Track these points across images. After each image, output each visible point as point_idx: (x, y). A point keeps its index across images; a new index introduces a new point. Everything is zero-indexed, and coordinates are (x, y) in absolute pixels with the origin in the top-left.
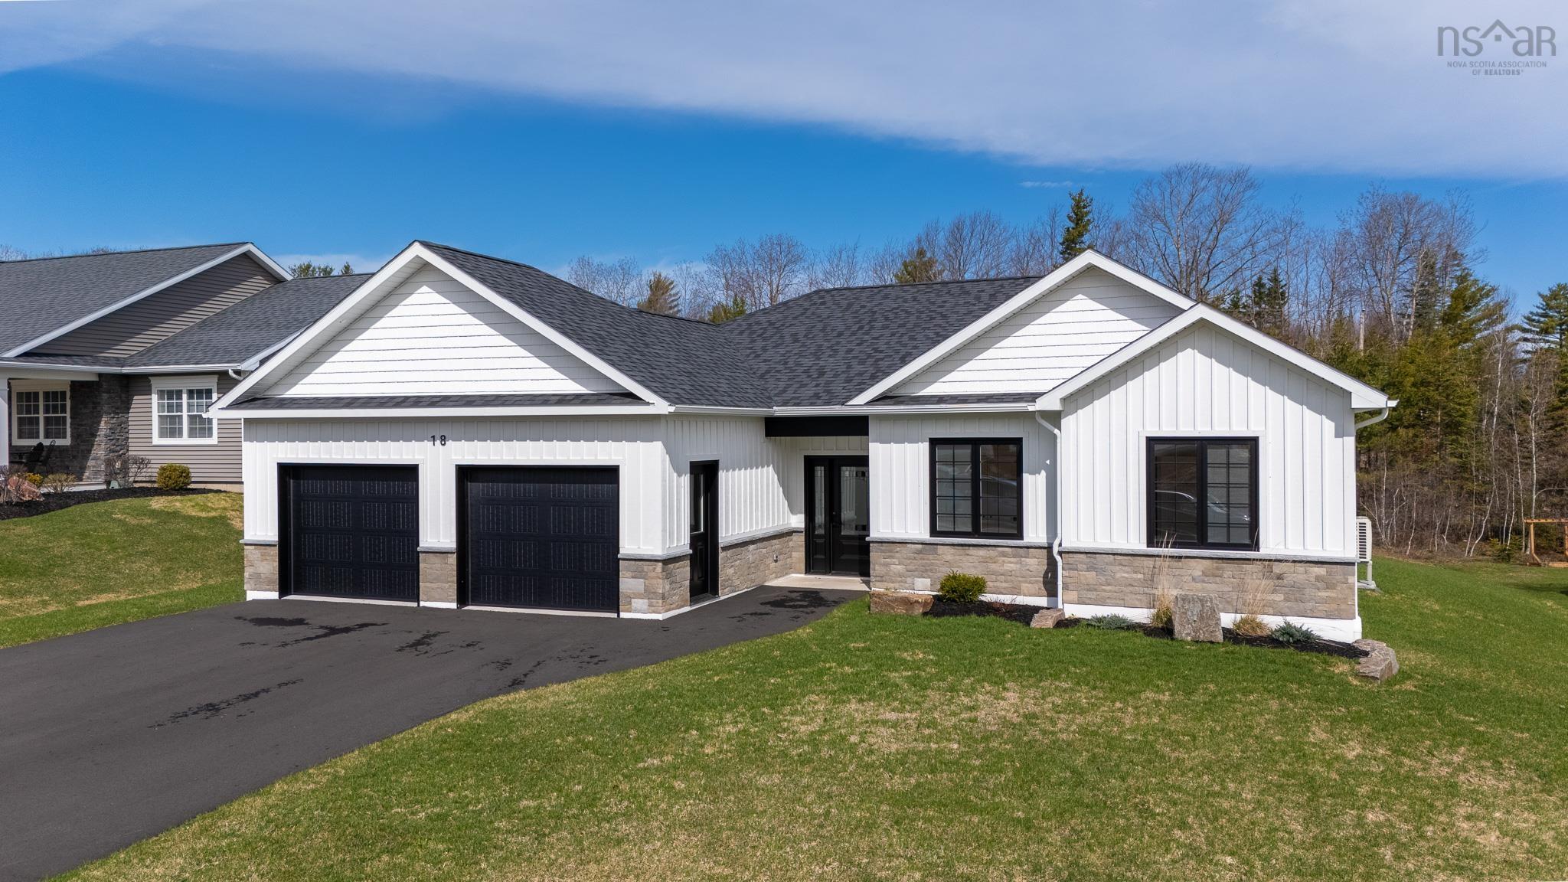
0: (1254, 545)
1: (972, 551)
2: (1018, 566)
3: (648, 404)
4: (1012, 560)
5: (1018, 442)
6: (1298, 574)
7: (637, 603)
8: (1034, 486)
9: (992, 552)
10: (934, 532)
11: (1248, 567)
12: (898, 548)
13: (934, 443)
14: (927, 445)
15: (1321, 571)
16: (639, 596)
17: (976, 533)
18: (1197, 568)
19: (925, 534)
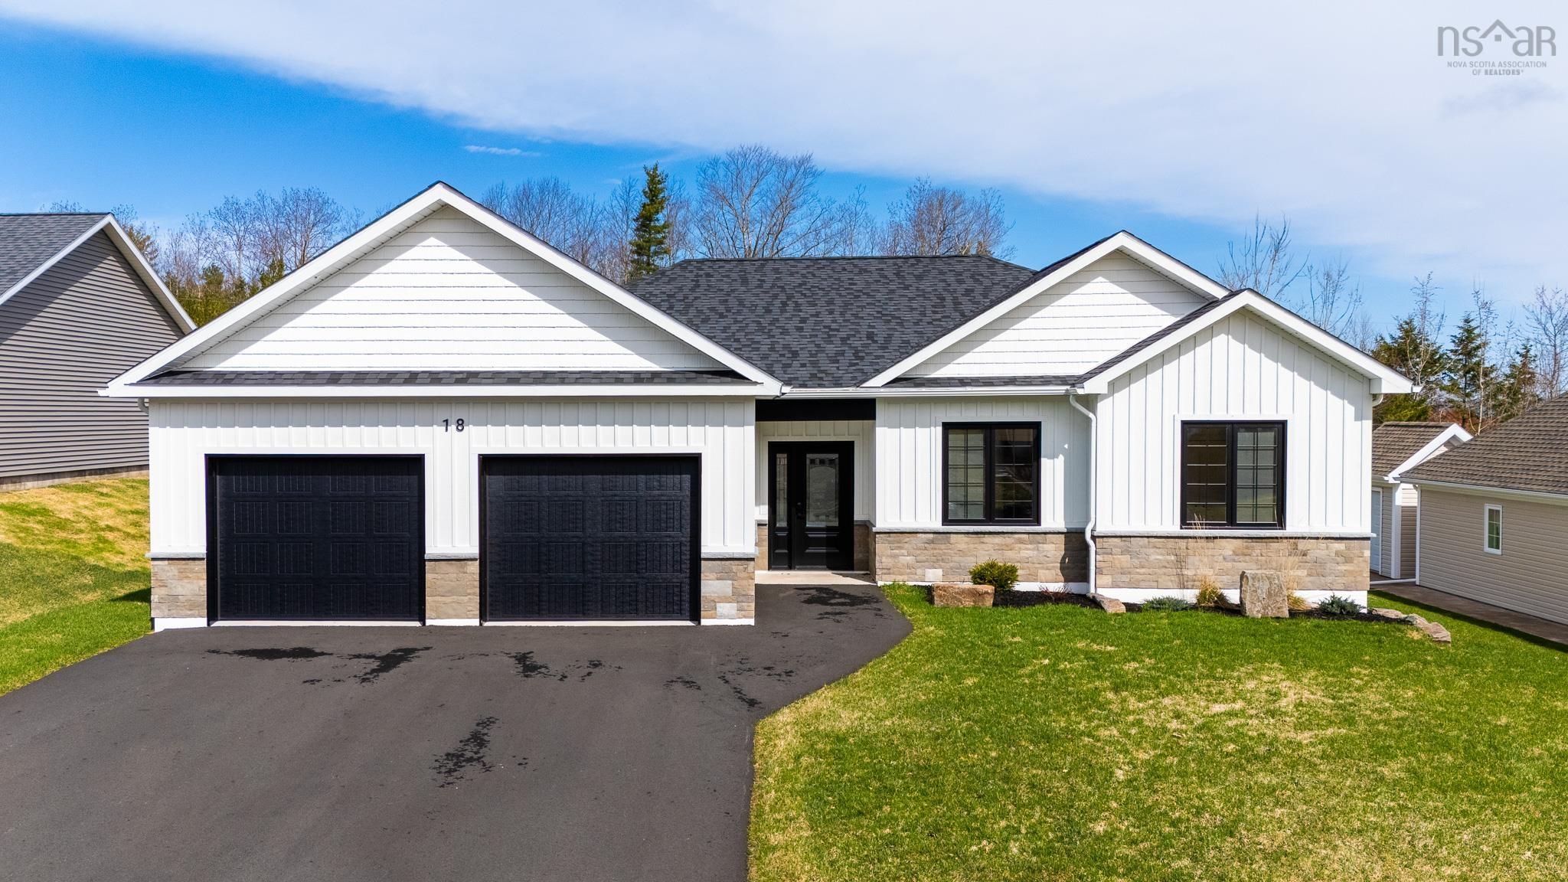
0: (1280, 522)
1: (987, 539)
2: (1035, 552)
3: (756, 383)
4: (1029, 546)
5: (1036, 426)
6: (1319, 550)
7: (724, 608)
8: (1053, 473)
9: (1008, 540)
10: (946, 521)
11: (1275, 545)
12: (906, 538)
13: (948, 427)
14: (940, 429)
15: (1340, 546)
16: (726, 600)
17: (989, 519)
18: (1228, 547)
19: (937, 524)
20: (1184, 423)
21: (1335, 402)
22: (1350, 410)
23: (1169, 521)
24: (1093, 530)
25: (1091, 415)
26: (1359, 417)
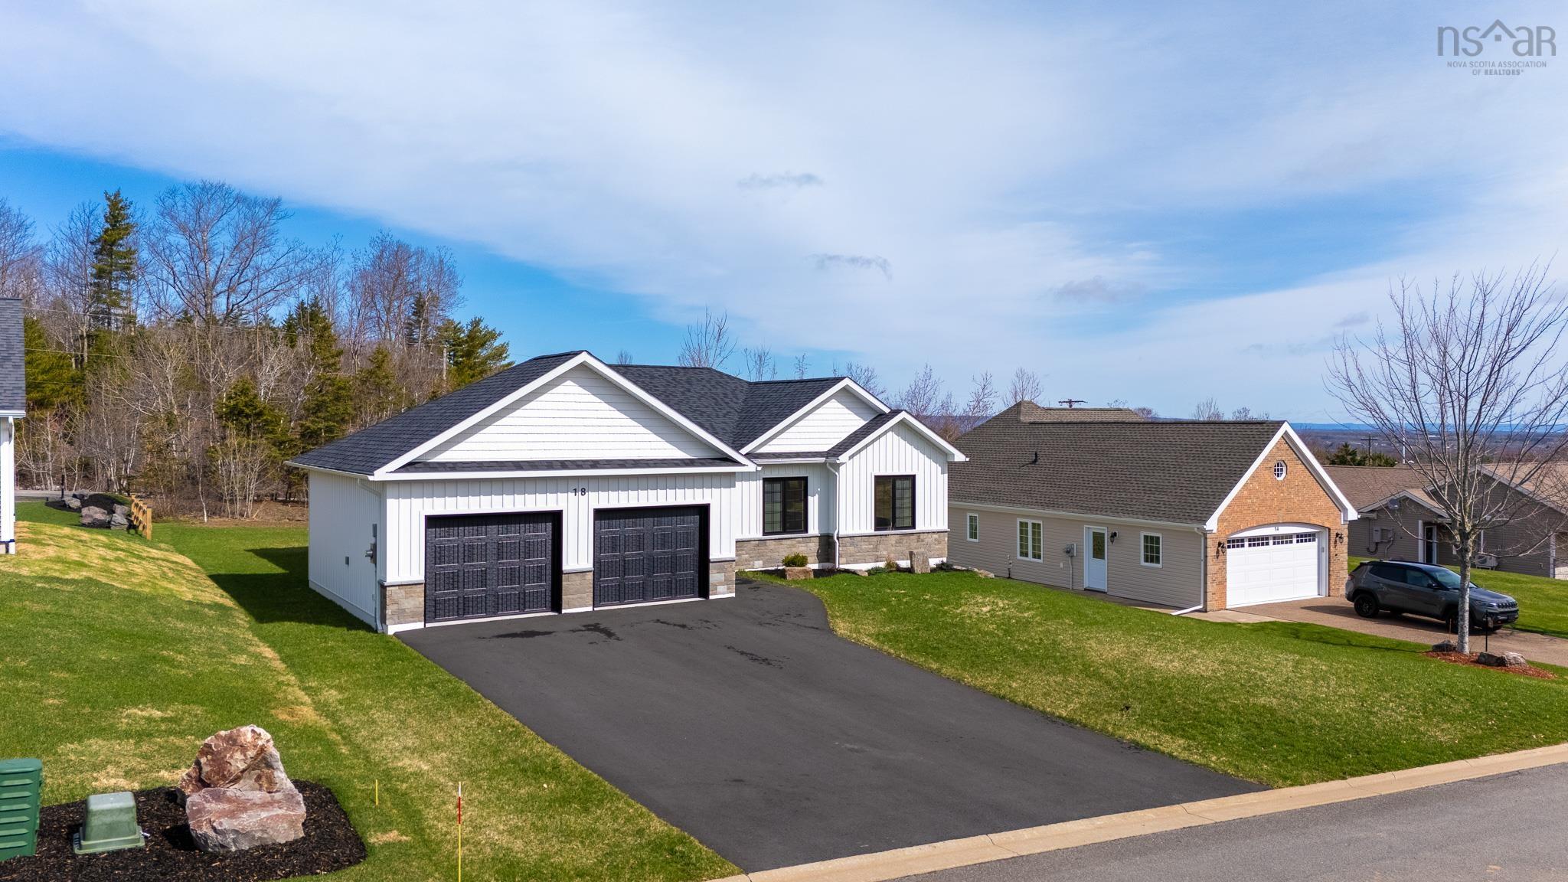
0: (914, 526)
1: (784, 542)
2: (806, 548)
3: (744, 465)
4: (803, 545)
5: (806, 479)
6: (929, 539)
7: (721, 588)
8: (813, 503)
9: (794, 542)
10: (765, 534)
11: (912, 537)
12: (745, 544)
13: (765, 480)
14: (761, 481)
15: (936, 536)
16: (721, 584)
17: (784, 532)
18: (893, 539)
19: (760, 535)
20: (876, 477)
21: (934, 465)
22: (940, 469)
23: (870, 529)
24: (838, 534)
25: (837, 474)
26: (943, 473)
